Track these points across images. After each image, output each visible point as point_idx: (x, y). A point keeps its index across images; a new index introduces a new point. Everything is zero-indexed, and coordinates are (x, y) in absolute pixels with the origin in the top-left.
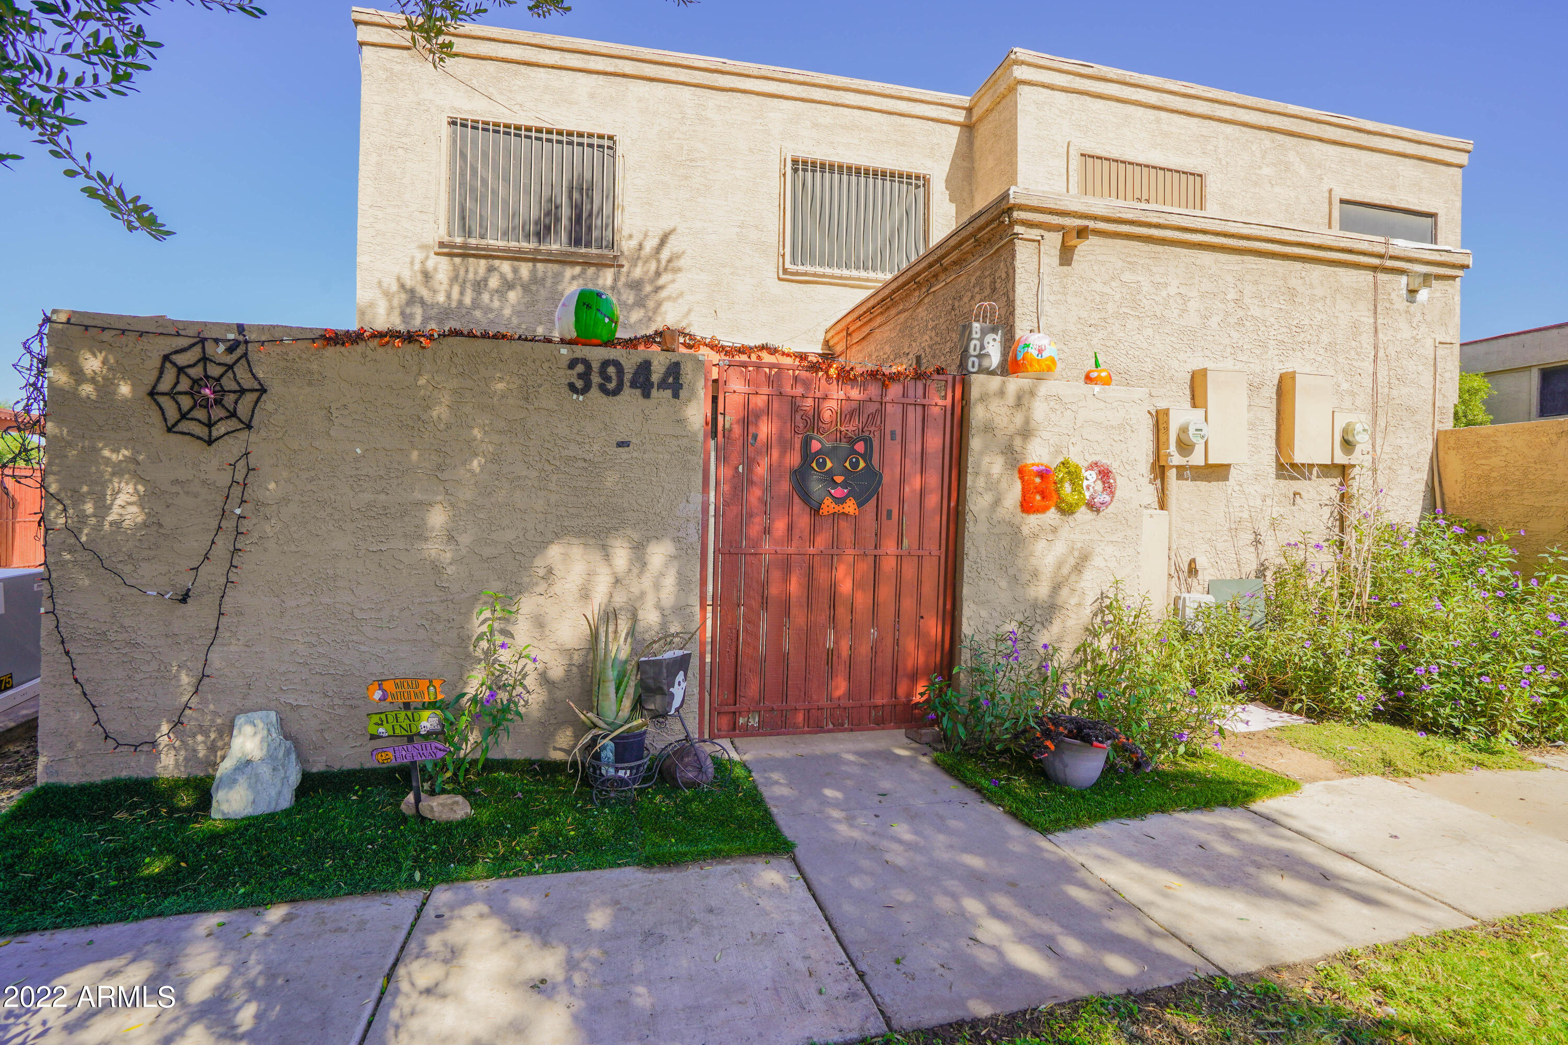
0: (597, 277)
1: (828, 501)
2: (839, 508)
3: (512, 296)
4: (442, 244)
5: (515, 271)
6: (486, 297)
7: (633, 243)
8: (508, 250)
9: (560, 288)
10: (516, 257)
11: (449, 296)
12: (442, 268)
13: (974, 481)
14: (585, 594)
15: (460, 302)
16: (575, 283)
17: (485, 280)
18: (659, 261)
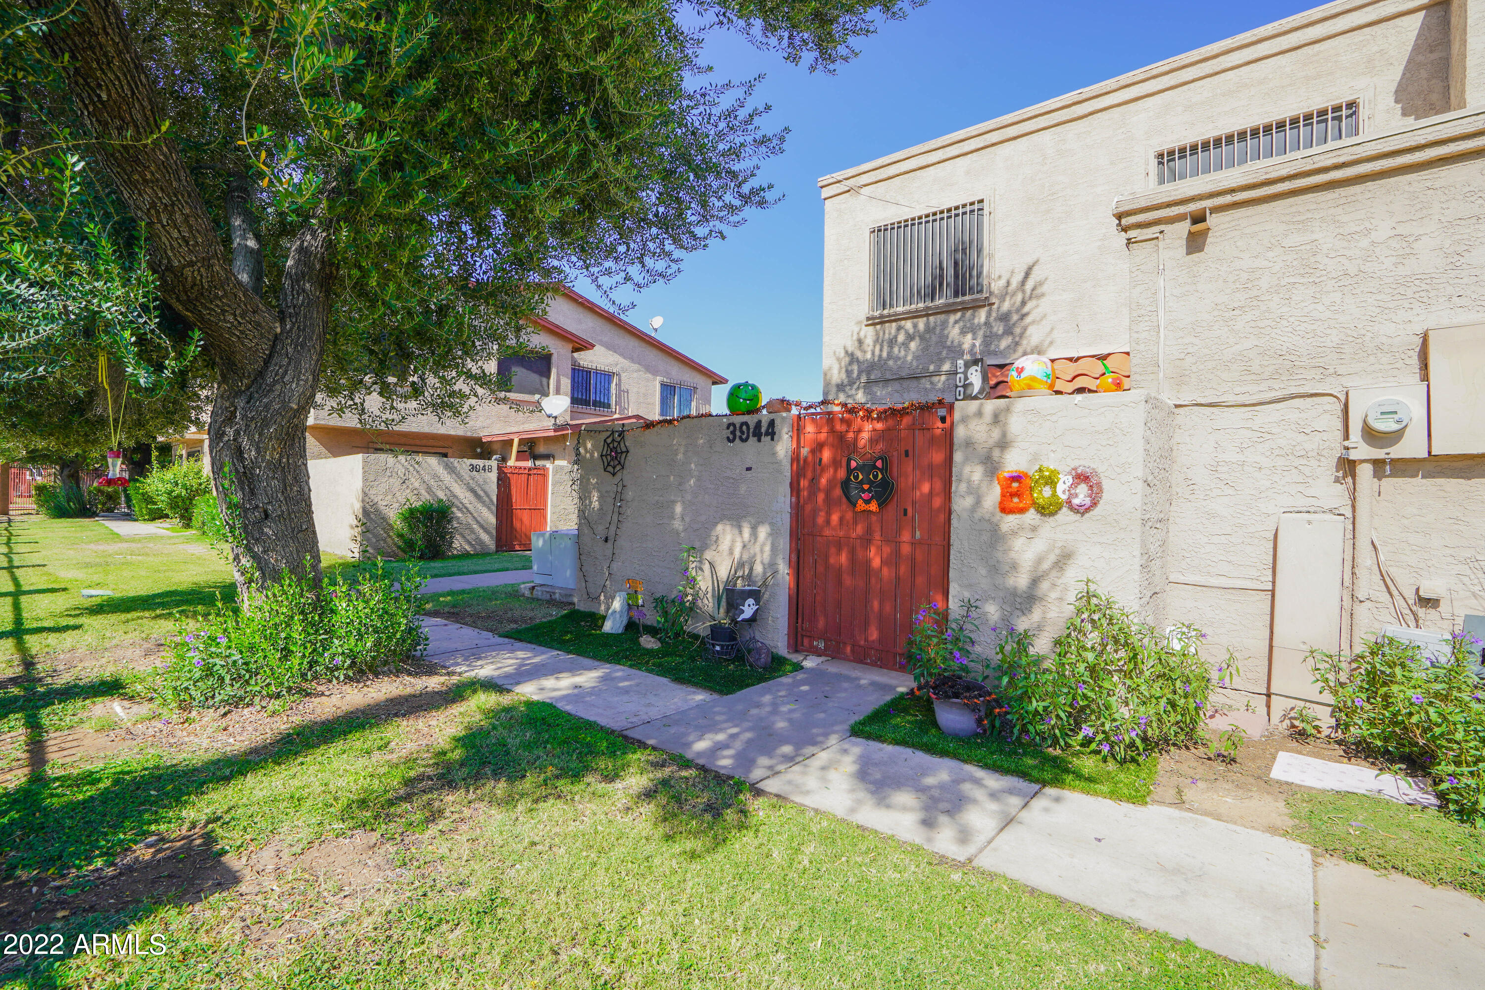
0: (974, 316)
1: (860, 502)
2: (867, 507)
3: (913, 345)
4: (868, 319)
5: (915, 326)
6: (896, 350)
7: (1002, 283)
8: (909, 312)
9: (946, 332)
10: (914, 315)
11: (873, 354)
12: (869, 334)
13: (957, 487)
14: (731, 552)
15: (880, 356)
16: (957, 326)
17: (896, 337)
18: (1024, 292)
